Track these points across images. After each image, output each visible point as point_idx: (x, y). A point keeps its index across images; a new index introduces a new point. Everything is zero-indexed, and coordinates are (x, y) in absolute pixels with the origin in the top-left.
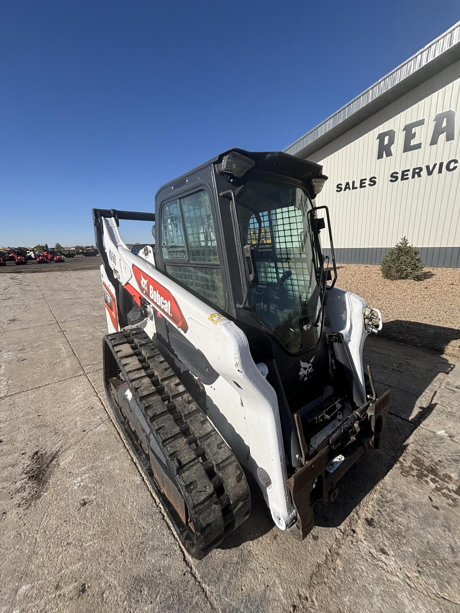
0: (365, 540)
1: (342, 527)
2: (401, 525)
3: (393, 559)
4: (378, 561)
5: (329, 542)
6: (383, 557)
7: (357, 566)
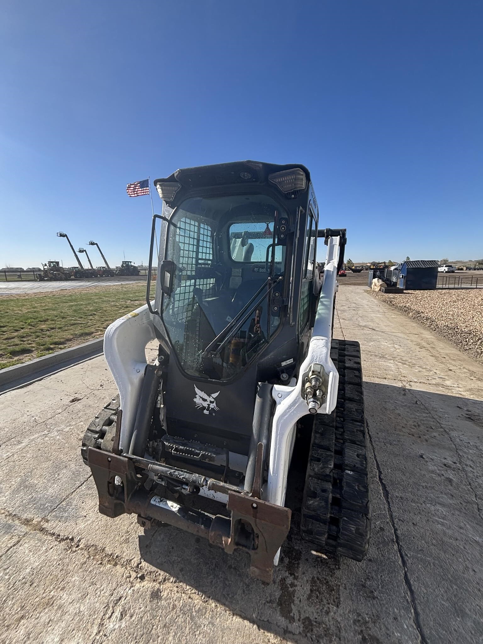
0: (133, 590)
1: (144, 564)
2: (163, 639)
3: (117, 627)
4: (113, 607)
5: (125, 554)
6: (117, 614)
7: (105, 585)
